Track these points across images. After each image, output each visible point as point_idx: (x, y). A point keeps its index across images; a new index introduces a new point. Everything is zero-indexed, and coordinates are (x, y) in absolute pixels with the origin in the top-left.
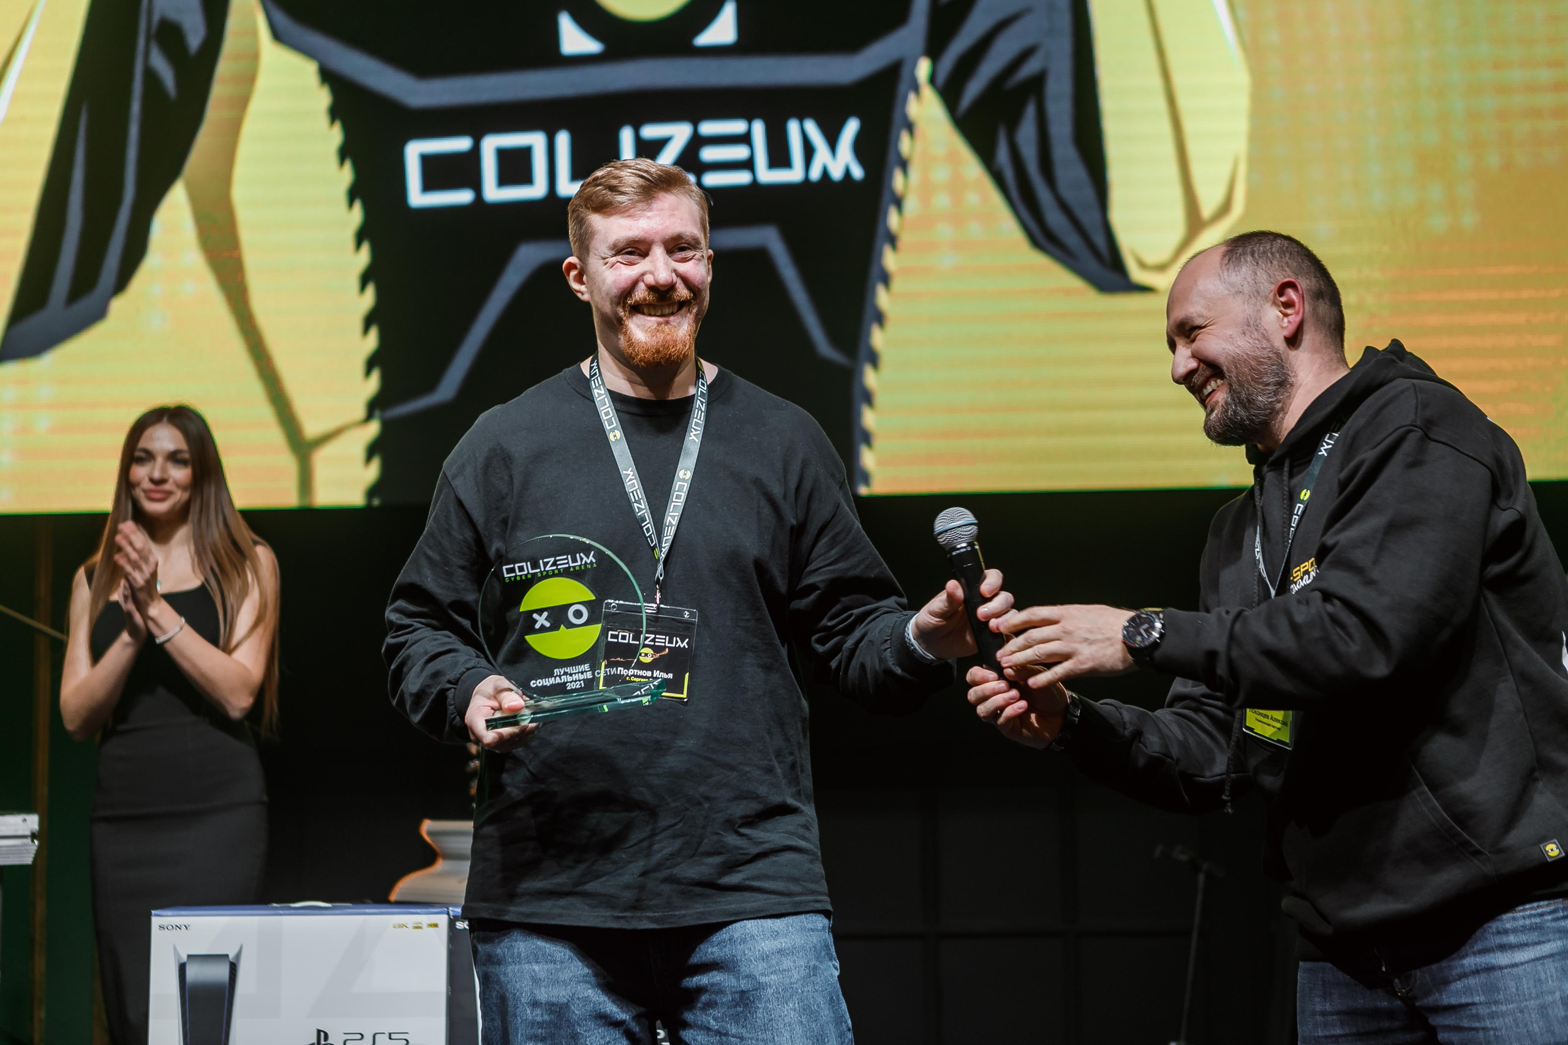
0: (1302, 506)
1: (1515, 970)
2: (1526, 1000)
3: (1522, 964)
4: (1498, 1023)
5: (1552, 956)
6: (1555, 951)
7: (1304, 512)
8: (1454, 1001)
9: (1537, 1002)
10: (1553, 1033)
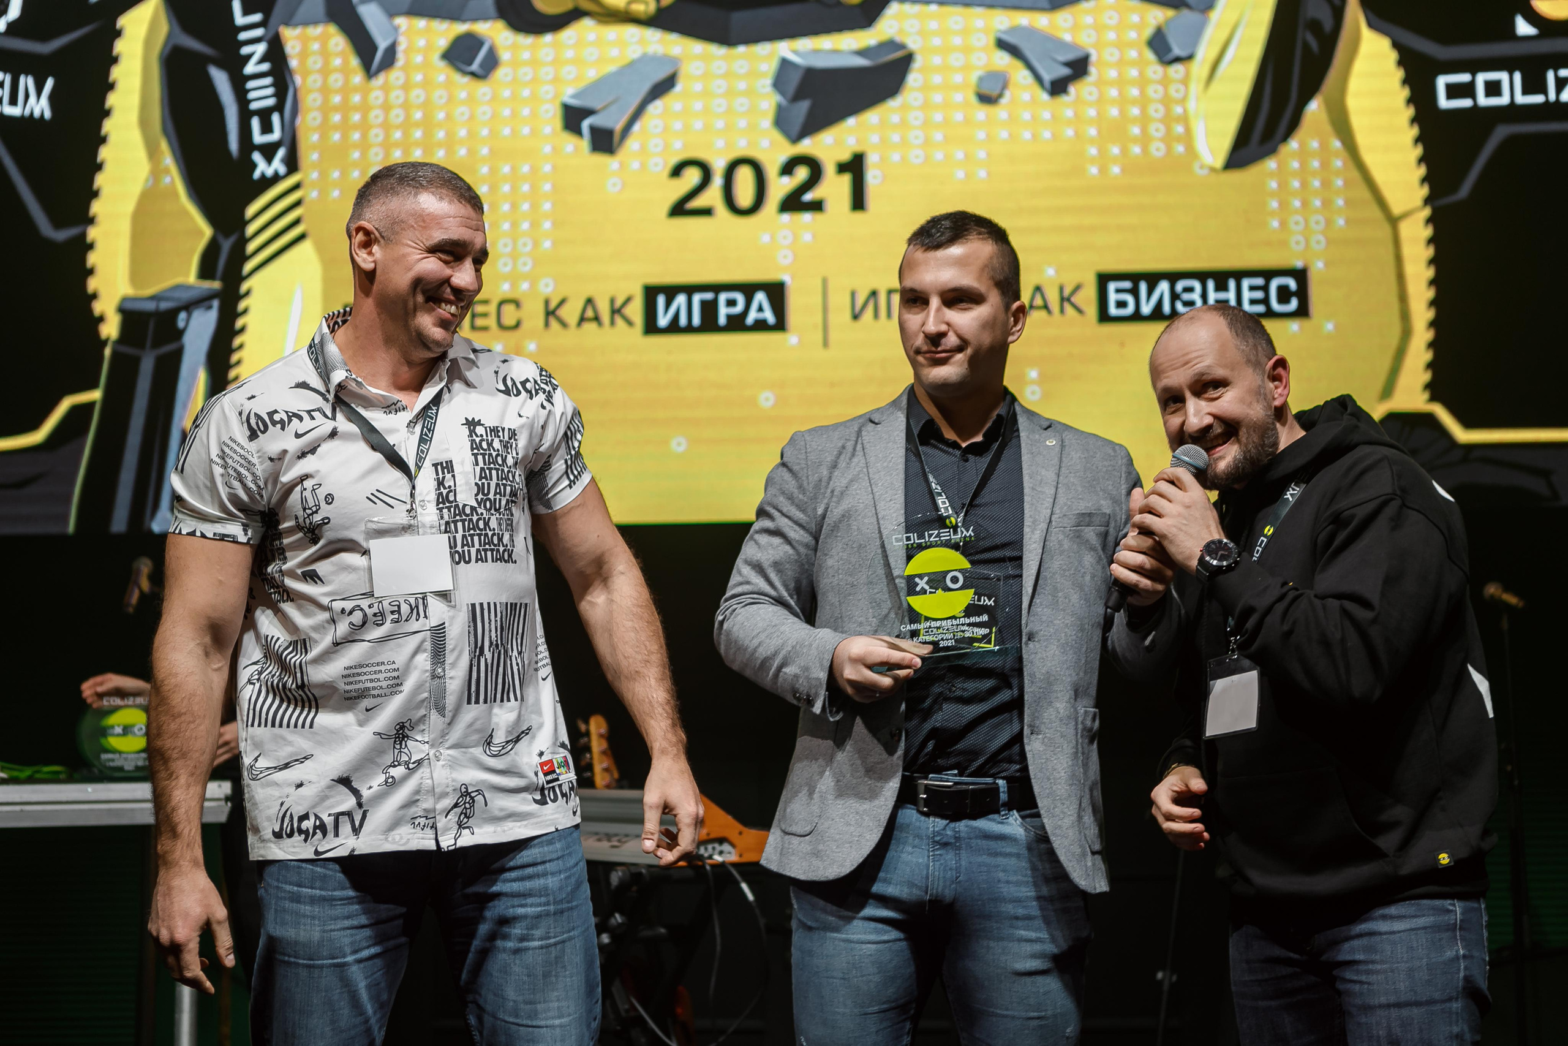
0: (1265, 540)
1: (1392, 937)
2: (1398, 963)
3: (1399, 932)
4: (1373, 978)
5: (1425, 928)
6: (1427, 925)
7: (1266, 545)
8: (1348, 958)
9: (1407, 965)
10: (1415, 992)
